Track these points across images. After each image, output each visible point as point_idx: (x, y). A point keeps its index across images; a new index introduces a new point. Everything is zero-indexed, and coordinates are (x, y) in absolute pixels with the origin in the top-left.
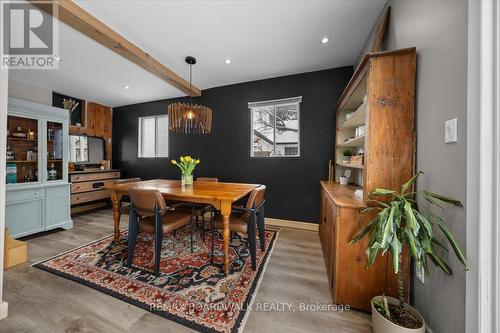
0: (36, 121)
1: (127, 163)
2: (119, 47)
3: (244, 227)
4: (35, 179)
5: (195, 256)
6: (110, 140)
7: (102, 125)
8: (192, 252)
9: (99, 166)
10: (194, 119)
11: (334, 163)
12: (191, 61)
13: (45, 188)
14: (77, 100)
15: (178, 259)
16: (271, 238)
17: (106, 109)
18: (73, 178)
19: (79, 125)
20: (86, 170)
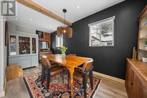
0: (29, 38)
1: (53, 49)
2: (41, 11)
3: (81, 79)
4: (30, 53)
5: (64, 85)
6: (50, 42)
7: (48, 38)
8: (63, 83)
9: (47, 50)
10: (66, 33)
11: (137, 49)
12: (65, 11)
13: (31, 55)
14: (42, 32)
15: (57, 85)
16: (97, 83)
17: (49, 34)
18: (40, 53)
19: (42, 39)
20: (44, 51)
